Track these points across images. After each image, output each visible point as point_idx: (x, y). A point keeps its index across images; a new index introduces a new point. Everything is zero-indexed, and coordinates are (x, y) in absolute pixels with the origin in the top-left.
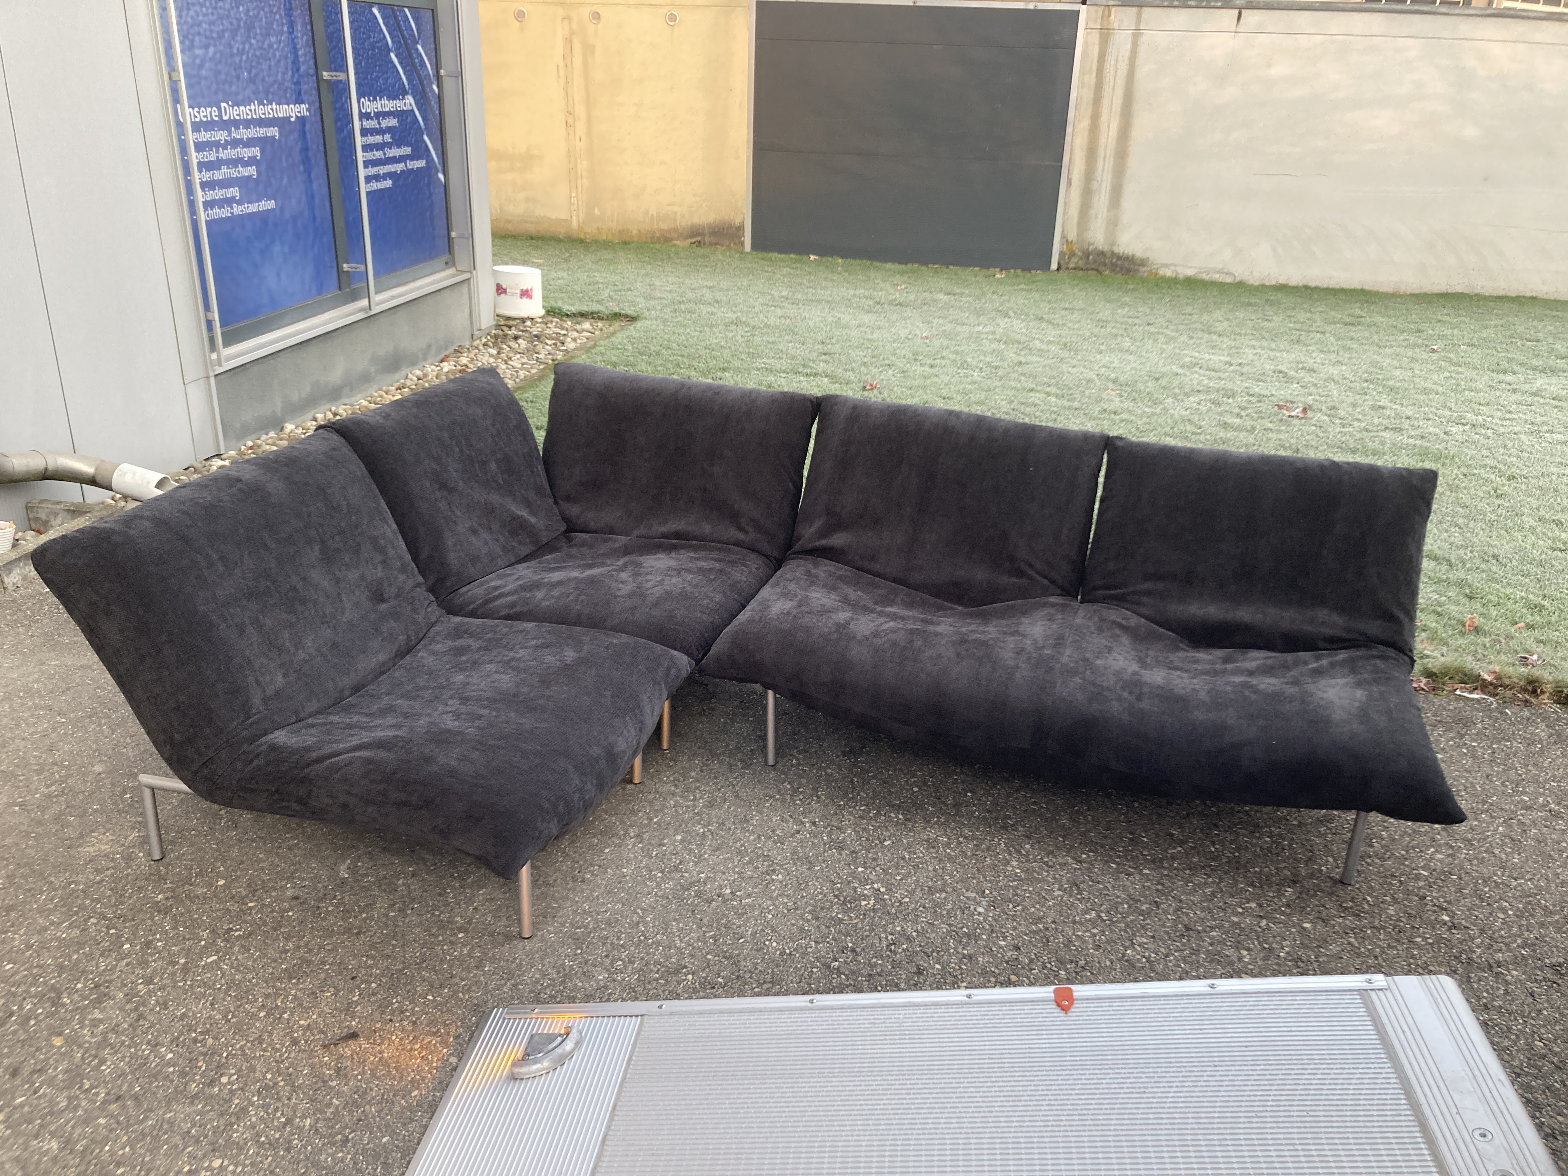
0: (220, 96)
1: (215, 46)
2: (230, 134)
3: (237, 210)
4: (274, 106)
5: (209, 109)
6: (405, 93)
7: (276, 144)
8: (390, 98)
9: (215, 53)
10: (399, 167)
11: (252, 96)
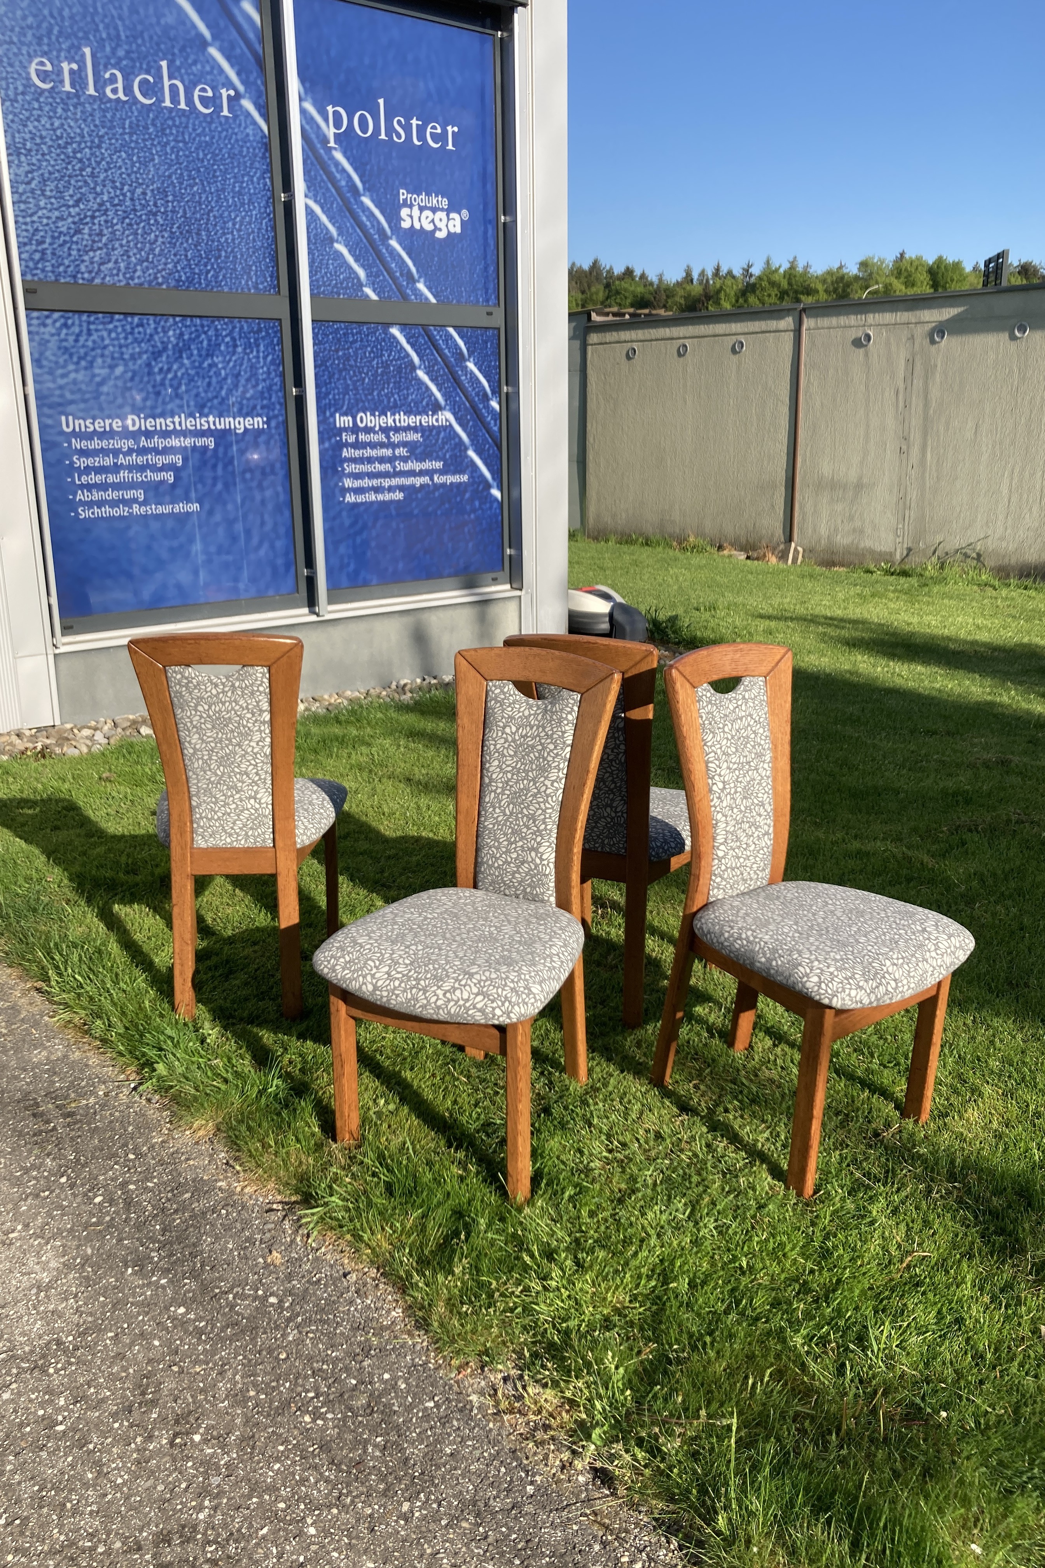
0: (128, 409)
1: (126, 365)
2: (137, 442)
3: (136, 508)
4: (211, 419)
5: (108, 422)
6: (436, 408)
7: (209, 454)
8: (408, 413)
9: (125, 372)
10: (418, 481)
11: (176, 410)
